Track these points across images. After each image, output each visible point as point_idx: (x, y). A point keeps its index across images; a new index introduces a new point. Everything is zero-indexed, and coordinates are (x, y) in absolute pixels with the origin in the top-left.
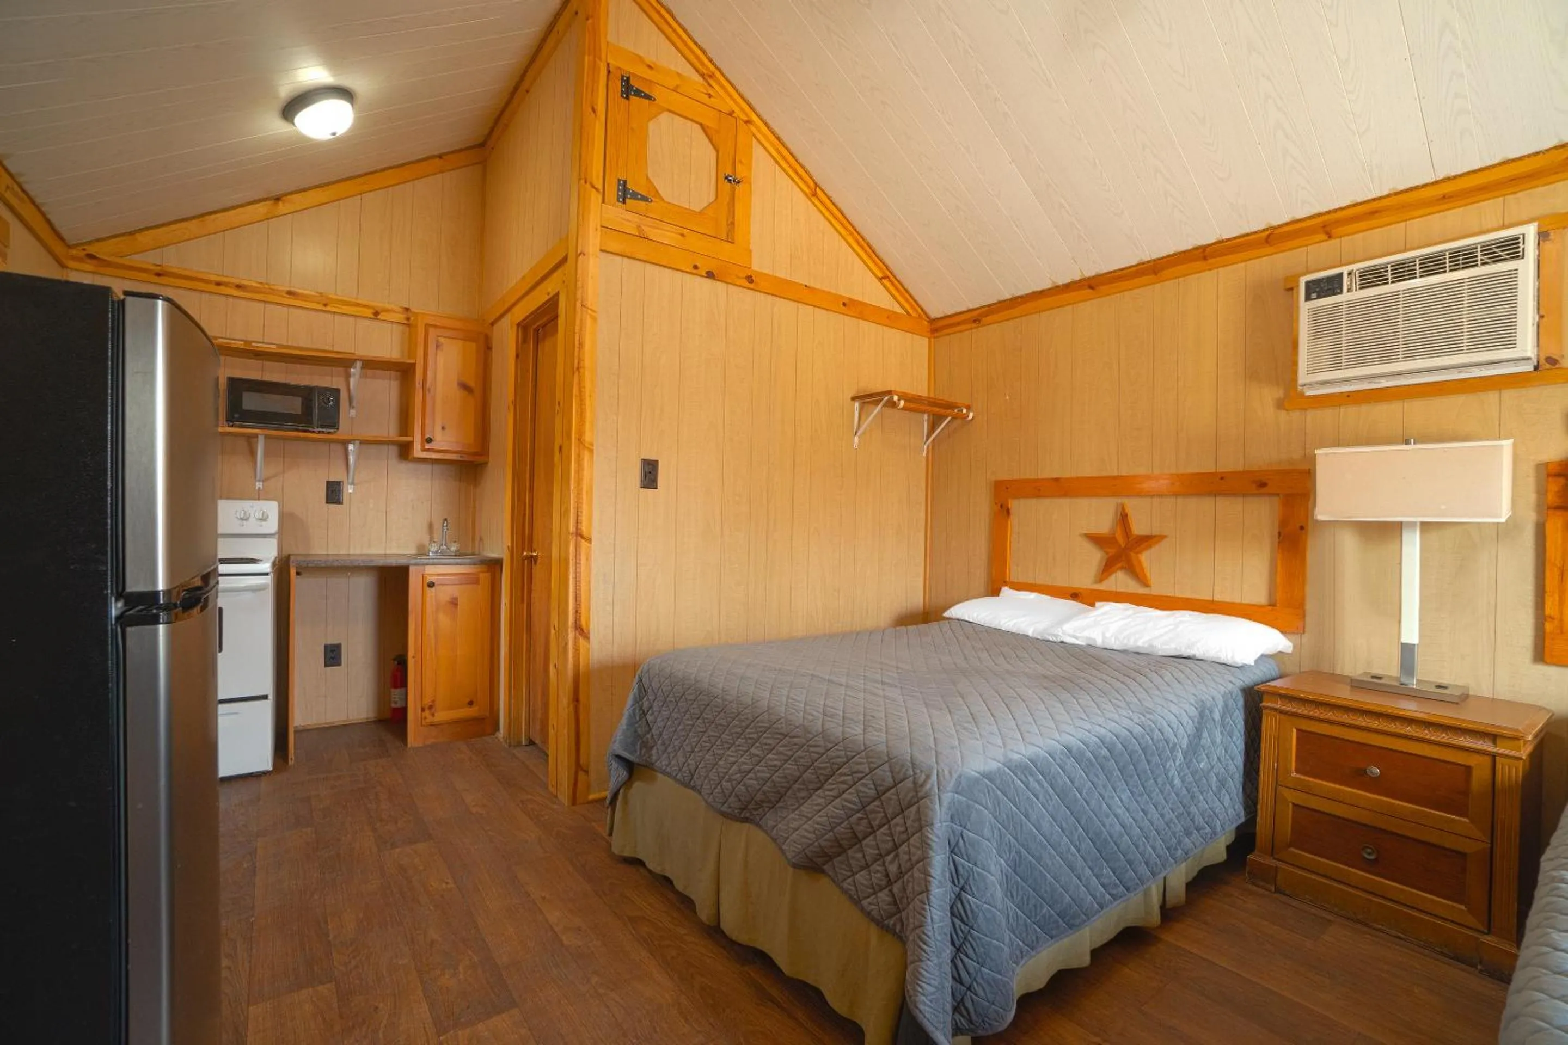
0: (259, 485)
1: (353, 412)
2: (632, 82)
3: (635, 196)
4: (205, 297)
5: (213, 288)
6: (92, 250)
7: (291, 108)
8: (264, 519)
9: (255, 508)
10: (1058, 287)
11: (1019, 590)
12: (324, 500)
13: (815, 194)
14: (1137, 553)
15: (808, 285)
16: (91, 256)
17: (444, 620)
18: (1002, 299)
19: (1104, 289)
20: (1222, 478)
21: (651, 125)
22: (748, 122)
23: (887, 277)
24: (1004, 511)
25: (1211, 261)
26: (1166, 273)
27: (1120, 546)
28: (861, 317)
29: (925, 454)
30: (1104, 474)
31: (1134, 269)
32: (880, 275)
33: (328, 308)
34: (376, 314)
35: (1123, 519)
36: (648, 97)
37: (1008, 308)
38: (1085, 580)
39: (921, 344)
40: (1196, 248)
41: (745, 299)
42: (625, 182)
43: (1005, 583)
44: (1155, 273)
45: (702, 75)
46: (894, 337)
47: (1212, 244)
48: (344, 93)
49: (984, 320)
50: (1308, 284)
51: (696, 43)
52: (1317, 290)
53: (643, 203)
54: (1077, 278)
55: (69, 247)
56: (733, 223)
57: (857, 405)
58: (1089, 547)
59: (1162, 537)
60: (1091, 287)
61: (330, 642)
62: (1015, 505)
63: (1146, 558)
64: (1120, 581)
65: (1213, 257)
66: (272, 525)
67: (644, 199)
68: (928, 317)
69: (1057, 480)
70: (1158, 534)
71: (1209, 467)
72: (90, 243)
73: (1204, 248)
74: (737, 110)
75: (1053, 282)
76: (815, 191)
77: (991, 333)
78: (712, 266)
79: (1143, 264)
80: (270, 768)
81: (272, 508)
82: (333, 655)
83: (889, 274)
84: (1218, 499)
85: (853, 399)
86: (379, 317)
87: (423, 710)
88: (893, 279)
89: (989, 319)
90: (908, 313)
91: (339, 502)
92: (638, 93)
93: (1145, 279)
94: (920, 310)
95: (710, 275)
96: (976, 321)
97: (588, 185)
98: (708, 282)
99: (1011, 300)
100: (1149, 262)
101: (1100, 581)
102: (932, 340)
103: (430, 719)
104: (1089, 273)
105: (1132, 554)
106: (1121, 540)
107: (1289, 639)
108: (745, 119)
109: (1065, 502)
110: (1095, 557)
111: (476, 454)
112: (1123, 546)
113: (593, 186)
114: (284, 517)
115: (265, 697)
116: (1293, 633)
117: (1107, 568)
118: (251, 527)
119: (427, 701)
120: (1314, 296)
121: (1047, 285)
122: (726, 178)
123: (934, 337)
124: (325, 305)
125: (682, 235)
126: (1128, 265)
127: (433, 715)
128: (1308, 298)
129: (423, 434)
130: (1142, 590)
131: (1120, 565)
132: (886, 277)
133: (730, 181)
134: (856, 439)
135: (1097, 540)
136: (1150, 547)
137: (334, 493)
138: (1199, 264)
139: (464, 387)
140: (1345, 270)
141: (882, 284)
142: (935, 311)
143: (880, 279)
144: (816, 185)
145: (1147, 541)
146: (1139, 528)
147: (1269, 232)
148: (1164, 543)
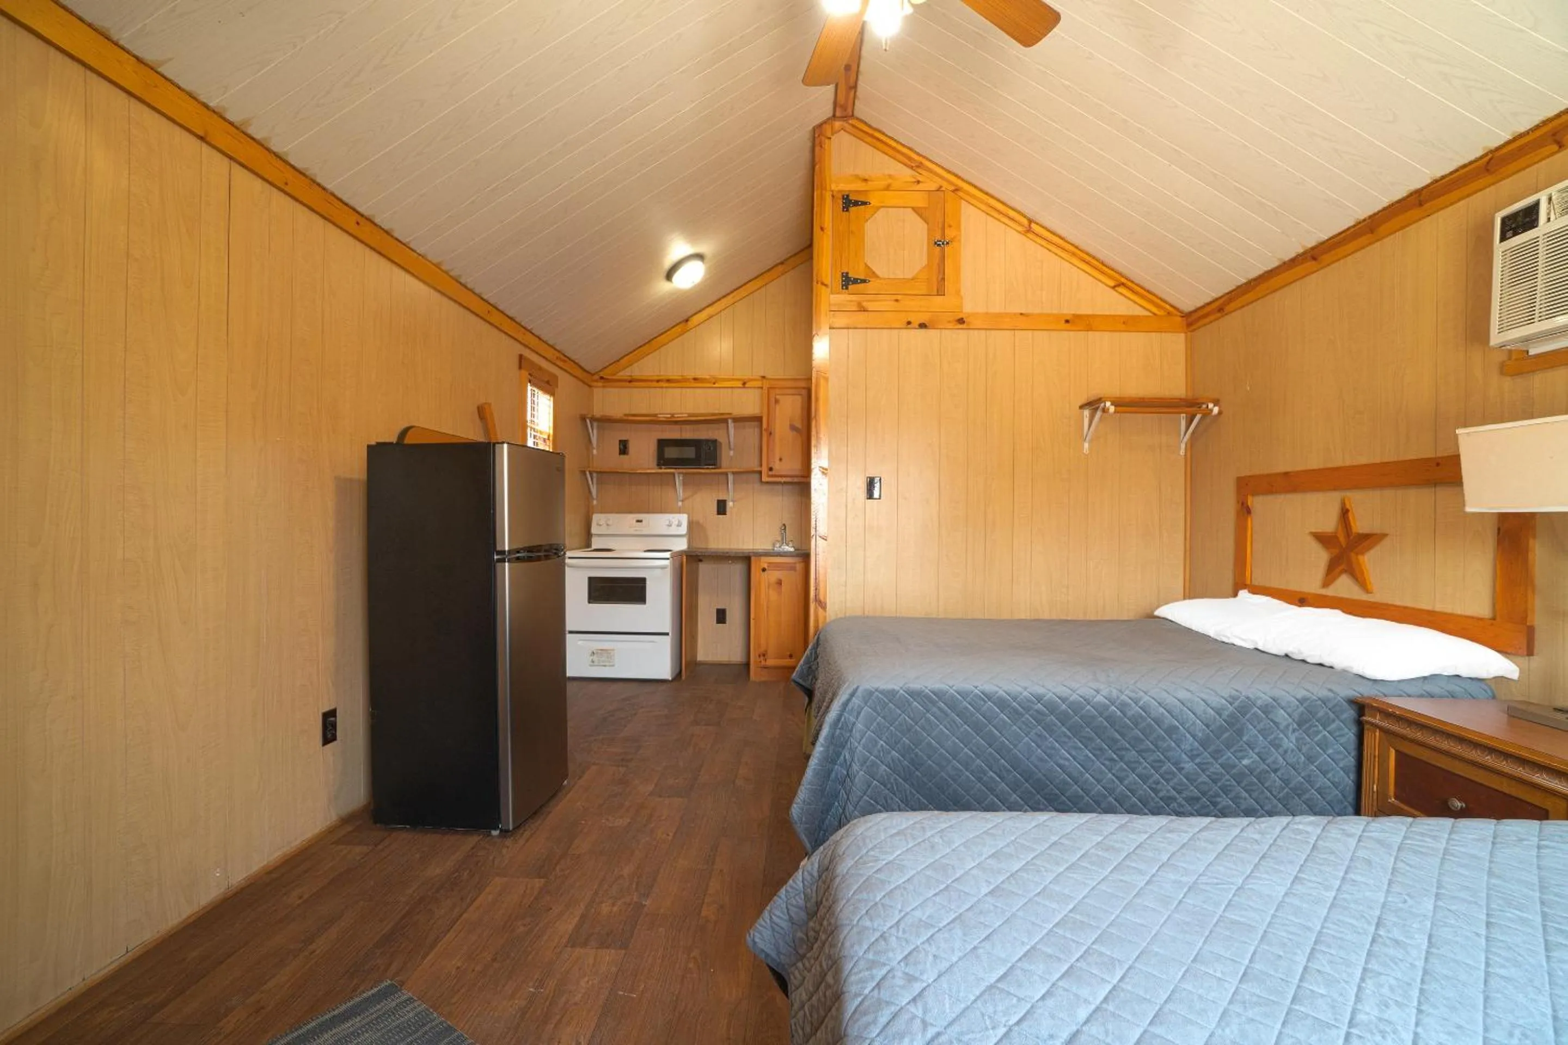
0: (680, 504)
1: (732, 453)
2: (851, 198)
3: (855, 281)
4: (652, 390)
5: (655, 384)
6: (602, 374)
7: (669, 276)
8: (679, 525)
9: (675, 518)
10: (1285, 263)
11: (1254, 593)
12: (716, 513)
13: (1029, 230)
14: (1357, 554)
15: (1023, 312)
16: (602, 378)
17: (773, 596)
18: (1239, 284)
19: (1326, 258)
20: (1438, 464)
21: (869, 226)
22: (957, 190)
23: (1122, 283)
24: (1245, 510)
25: (1427, 206)
26: (1382, 229)
27: (1342, 546)
28: (1089, 328)
29: (1182, 452)
30: (1330, 465)
31: (1352, 230)
32: (1112, 283)
33: (716, 385)
34: (744, 384)
35: (1345, 513)
36: (864, 203)
37: (1244, 294)
38: (1313, 585)
39: (1176, 342)
40: (1411, 195)
41: (957, 338)
42: (847, 273)
43: (1245, 586)
44: (1372, 231)
45: (912, 168)
46: (1136, 341)
47: (1428, 186)
48: (700, 257)
49: (1227, 309)
50: (1504, 221)
51: (903, 145)
52: (1513, 226)
53: (862, 285)
54: (1301, 251)
55: (593, 375)
56: (943, 279)
57: (1087, 413)
58: (1315, 546)
59: (1383, 536)
60: (1314, 258)
61: (720, 607)
62: (1257, 503)
63: (1369, 561)
64: (1344, 586)
65: (1427, 201)
66: (684, 530)
67: (864, 281)
68: (1181, 312)
69: (1286, 474)
70: (1378, 532)
71: (1429, 454)
72: (601, 371)
73: (1418, 192)
74: (945, 185)
75: (1278, 259)
76: (1029, 227)
77: (1233, 321)
78: (923, 318)
79: (1360, 223)
80: (670, 679)
81: (684, 518)
82: (721, 616)
83: (1123, 280)
84: (1438, 489)
85: (1082, 407)
86: (747, 386)
87: (759, 656)
88: (1129, 284)
89: (1233, 305)
90: (1155, 314)
91: (724, 513)
92: (856, 203)
93: (1363, 240)
94: (1168, 307)
95: (923, 326)
96: (1220, 310)
97: (819, 285)
98: (923, 331)
99: (1246, 284)
100: (1364, 220)
101: (1326, 584)
102: (1189, 333)
103: (763, 663)
104: (1311, 243)
105: (1353, 555)
106: (1342, 539)
107: (1514, 662)
108: (953, 188)
109: (1296, 498)
110: (1321, 557)
111: (802, 477)
112: (1344, 546)
113: (823, 284)
114: (691, 524)
115: (667, 634)
116: (1516, 654)
117: (1332, 571)
118: (674, 530)
119: (762, 650)
120: (1509, 234)
121: (1275, 264)
122: (935, 243)
123: (1191, 331)
124: (714, 383)
125: (897, 300)
126: (1345, 227)
127: (766, 660)
128: (1503, 238)
129: (768, 464)
130: (1364, 597)
131: (1341, 568)
132: (1118, 285)
133: (939, 245)
134: (1086, 445)
135: (1323, 539)
136: (1369, 548)
137: (722, 508)
138: (1416, 212)
139: (793, 428)
140: (1543, 197)
141: (1117, 291)
142: (1188, 304)
143: (1114, 288)
144: (1030, 221)
145: (1368, 540)
146: (1360, 525)
147: (1490, 156)
148: (1386, 542)
